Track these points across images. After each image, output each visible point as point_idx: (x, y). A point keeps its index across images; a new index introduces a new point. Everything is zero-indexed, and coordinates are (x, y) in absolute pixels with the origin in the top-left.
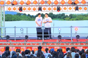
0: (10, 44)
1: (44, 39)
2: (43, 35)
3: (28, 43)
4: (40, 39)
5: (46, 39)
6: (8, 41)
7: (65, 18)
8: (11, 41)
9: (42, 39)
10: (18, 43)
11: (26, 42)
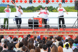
0: (4, 33)
1: (34, 29)
2: (33, 25)
3: (20, 32)
4: (30, 28)
5: (36, 28)
6: (2, 30)
7: (53, 10)
8: (5, 30)
9: (32, 29)
10: (11, 32)
11: (19, 31)
